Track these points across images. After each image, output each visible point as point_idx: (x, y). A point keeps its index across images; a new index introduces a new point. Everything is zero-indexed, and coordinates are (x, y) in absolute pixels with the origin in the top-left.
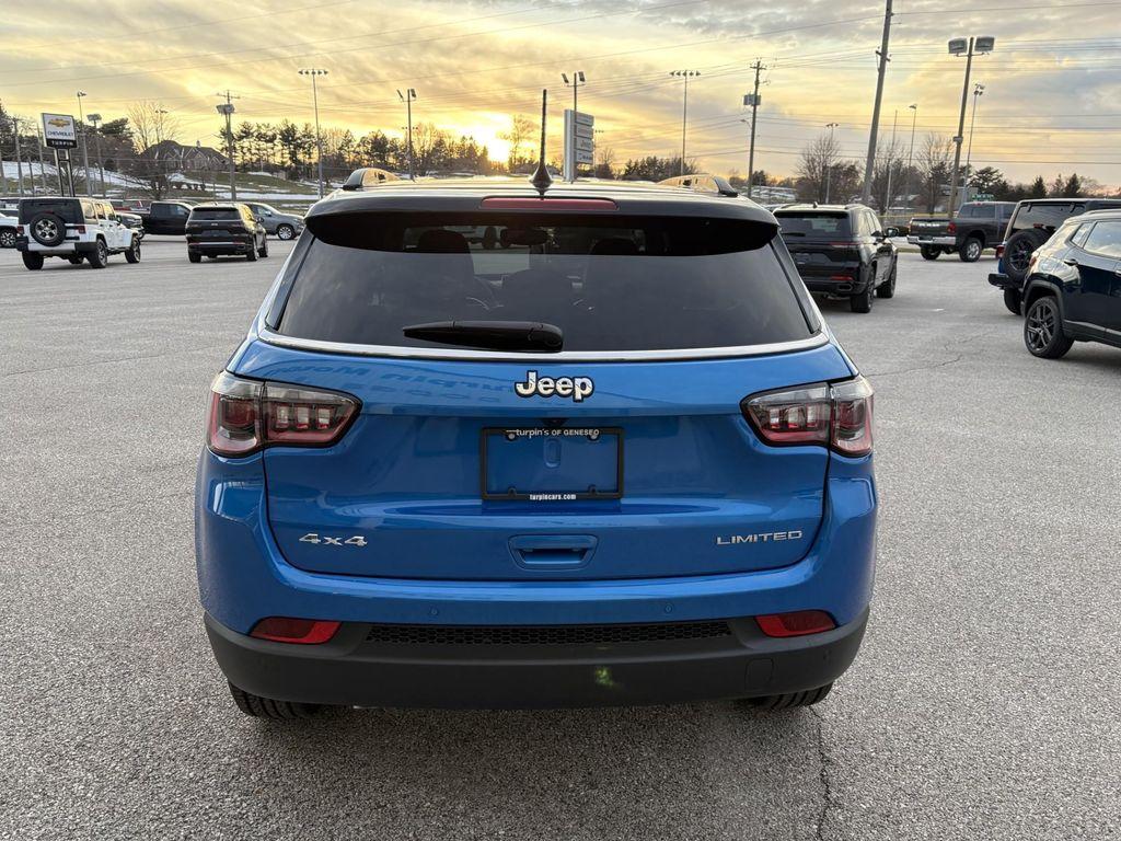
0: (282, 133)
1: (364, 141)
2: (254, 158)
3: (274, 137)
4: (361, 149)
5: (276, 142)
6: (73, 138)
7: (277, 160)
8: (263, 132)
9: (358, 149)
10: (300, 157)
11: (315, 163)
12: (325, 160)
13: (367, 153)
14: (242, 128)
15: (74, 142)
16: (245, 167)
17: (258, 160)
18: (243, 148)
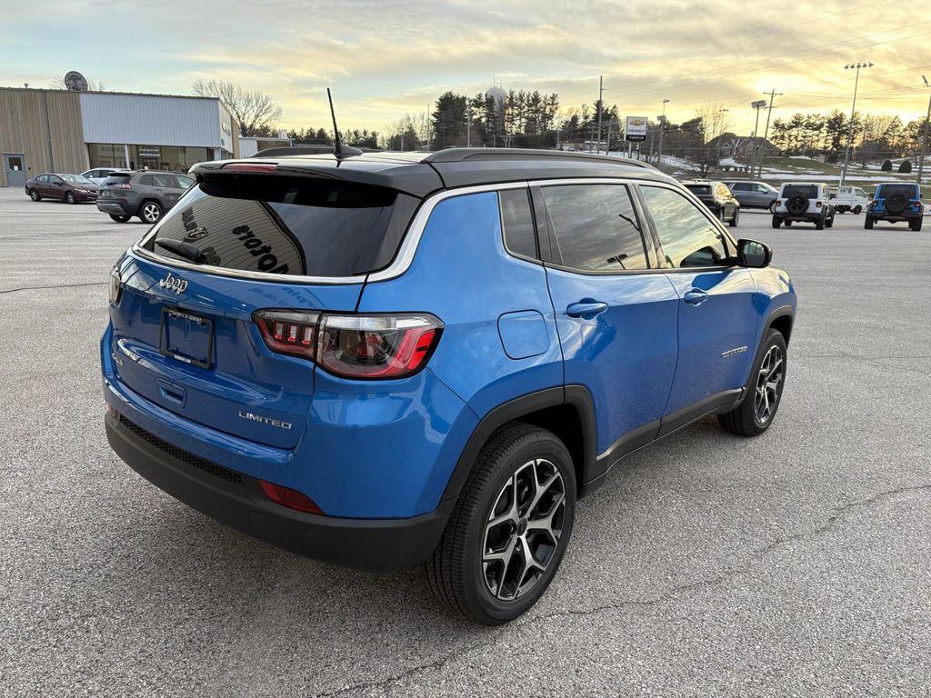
0: (829, 122)
1: (911, 126)
2: (799, 144)
3: (822, 125)
4: (907, 133)
5: (822, 130)
6: (644, 134)
7: (821, 145)
8: (812, 121)
9: (903, 134)
10: (843, 142)
11: (857, 148)
12: (866, 144)
13: (912, 137)
14: (793, 119)
15: (644, 136)
16: (789, 152)
17: (802, 146)
18: (790, 136)
